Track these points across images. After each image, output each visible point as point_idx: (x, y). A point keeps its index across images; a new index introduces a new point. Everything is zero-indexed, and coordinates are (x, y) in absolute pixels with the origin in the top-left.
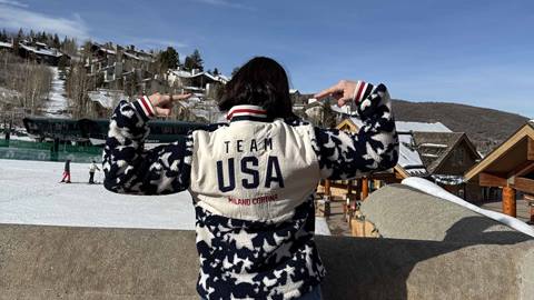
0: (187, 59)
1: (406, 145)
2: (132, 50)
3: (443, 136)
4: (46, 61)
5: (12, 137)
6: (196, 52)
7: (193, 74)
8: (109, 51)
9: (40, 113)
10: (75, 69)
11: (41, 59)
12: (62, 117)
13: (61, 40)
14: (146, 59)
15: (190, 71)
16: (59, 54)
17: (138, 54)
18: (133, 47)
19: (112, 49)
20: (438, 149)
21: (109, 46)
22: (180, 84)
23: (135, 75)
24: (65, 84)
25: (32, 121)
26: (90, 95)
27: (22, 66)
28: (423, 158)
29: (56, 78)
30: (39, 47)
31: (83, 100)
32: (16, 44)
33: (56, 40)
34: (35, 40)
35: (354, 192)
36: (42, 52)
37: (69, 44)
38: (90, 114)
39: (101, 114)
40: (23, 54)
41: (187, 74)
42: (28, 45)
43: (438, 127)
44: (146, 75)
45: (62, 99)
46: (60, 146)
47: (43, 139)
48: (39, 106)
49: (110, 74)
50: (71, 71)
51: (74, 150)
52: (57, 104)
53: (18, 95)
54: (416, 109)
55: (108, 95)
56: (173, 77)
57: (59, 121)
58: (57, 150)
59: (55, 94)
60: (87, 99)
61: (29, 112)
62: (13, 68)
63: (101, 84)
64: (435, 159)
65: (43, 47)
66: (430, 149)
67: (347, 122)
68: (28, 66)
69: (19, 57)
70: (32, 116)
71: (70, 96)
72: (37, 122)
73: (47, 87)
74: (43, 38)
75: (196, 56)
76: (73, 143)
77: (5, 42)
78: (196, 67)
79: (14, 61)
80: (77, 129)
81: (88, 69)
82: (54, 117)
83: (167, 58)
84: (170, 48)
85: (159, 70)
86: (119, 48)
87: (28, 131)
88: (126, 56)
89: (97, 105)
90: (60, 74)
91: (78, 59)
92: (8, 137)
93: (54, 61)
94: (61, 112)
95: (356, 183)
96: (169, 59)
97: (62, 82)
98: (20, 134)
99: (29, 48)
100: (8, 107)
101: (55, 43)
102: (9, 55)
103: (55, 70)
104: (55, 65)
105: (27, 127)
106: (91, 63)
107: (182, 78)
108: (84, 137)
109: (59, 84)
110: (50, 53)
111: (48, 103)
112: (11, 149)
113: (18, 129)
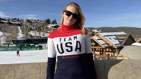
0: (53, 21)
1: (114, 39)
2: (38, 20)
3: (124, 35)
4: (16, 25)
5: (10, 45)
6: (55, 19)
7: (55, 25)
8: (33, 21)
9: (16, 39)
10: (24, 27)
11: (15, 25)
12: (22, 39)
13: (20, 19)
14: (42, 22)
15: (54, 24)
16: (20, 23)
17: (40, 21)
18: (38, 19)
19: (33, 20)
20: (123, 39)
22: (52, 28)
23: (40, 27)
24: (22, 31)
25: (14, 41)
26: (29, 33)
27: (10, 27)
28: (119, 42)
29: (19, 29)
30: (14, 22)
31: (27, 34)
32: (8, 21)
33: (19, 19)
34: (13, 20)
35: (101, 52)
37: (22, 20)
38: (29, 38)
39: (32, 38)
40: (10, 24)
41: (53, 25)
42: (11, 21)
43: (123, 33)
44: (43, 26)
45: (22, 35)
46: (22, 47)
47: (18, 45)
48: (16, 37)
49: (33, 27)
50: (23, 27)
51: (26, 47)
52: (20, 36)
53: (10, 34)
54: (115, 29)
55: (33, 32)
56: (49, 26)
57: (22, 40)
58: (22, 48)
59: (19, 33)
60: (28, 34)
61: (13, 38)
62: (8, 28)
63: (31, 30)
64: (123, 42)
65: (15, 22)
66: (121, 39)
67: (98, 34)
68: (12, 27)
69: (9, 25)
70: (14, 39)
71: (24, 34)
72: (16, 41)
73: (17, 32)
74: (15, 19)
76: (26, 46)
77: (6, 21)
78: (55, 23)
79: (8, 26)
80: (26, 42)
81: (28, 26)
82: (20, 39)
83: (47, 21)
84: (48, 19)
85: (46, 25)
86: (35, 20)
87: (14, 43)
88: (37, 22)
89: (31, 35)
90: (20, 28)
91: (25, 24)
92: (8, 45)
93: (18, 25)
94: (21, 38)
95: (102, 50)
96: (48, 22)
97: (21, 30)
98: (12, 44)
99: (12, 22)
100: (8, 38)
101: (18, 20)
102: (7, 24)
103: (19, 27)
104: (19, 26)
105: (13, 42)
106: (28, 25)
107: (52, 26)
108: (28, 44)
109: (20, 31)
110: (17, 23)
111: (18, 36)
112: (10, 49)
113: (11, 43)
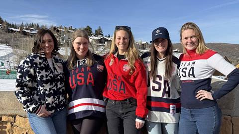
0: (96, 31)
2: (71, 29)
6: (100, 27)
7: (99, 37)
8: (62, 30)
11: (32, 35)
13: (40, 26)
17: (74, 30)
18: (71, 27)
21: (61, 27)
22: (94, 43)
27: (25, 39)
30: (31, 30)
32: (21, 29)
33: (38, 26)
34: (29, 27)
36: (33, 32)
40: (25, 33)
41: (96, 38)
42: (26, 29)
49: (63, 40)
53: (25, 52)
55: (63, 50)
56: (91, 39)
62: (21, 40)
65: (33, 30)
68: (28, 39)
69: (23, 35)
74: (32, 26)
75: (100, 29)
77: (16, 29)
78: (100, 34)
79: (21, 37)
83: (87, 30)
84: (88, 26)
86: (66, 28)
88: (69, 32)
99: (27, 31)
101: (38, 28)
102: (19, 35)
107: (94, 40)
